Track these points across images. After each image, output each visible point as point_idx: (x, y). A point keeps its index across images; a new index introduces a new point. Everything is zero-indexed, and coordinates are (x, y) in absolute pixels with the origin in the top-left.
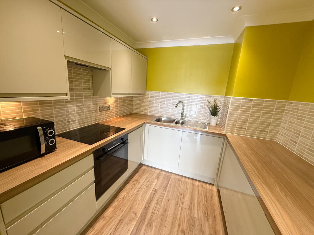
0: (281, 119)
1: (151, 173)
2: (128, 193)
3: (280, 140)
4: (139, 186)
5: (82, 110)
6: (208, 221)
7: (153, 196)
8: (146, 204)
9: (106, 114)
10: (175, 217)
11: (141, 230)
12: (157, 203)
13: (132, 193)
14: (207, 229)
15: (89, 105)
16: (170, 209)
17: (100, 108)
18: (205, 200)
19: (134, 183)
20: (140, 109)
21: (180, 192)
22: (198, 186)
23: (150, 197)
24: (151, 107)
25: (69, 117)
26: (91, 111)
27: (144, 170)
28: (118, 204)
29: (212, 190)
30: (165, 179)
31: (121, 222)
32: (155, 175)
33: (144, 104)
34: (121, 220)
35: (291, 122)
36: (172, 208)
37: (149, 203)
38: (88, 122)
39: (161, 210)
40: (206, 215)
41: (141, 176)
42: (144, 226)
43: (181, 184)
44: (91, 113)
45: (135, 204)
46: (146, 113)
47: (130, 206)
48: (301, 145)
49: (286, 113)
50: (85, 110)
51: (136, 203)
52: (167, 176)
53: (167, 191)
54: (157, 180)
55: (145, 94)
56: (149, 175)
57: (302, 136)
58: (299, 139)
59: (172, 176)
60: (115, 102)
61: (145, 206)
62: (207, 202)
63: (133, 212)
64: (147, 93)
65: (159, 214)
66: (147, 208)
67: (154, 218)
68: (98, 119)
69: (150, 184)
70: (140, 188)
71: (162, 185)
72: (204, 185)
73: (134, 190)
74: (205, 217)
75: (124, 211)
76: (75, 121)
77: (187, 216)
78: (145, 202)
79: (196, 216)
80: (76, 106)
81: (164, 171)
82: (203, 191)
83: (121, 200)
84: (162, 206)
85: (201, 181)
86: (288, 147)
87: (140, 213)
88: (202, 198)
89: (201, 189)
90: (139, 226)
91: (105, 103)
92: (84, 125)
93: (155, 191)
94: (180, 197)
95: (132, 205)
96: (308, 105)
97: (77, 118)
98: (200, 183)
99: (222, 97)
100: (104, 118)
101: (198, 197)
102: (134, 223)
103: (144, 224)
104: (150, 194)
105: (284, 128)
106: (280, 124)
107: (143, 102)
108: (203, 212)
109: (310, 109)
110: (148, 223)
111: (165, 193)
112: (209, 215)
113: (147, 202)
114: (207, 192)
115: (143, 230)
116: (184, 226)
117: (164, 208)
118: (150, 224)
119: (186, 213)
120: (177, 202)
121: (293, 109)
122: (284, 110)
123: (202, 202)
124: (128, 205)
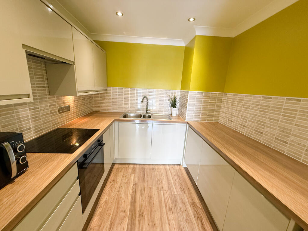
0: (221, 106)
1: (126, 170)
2: (109, 195)
3: (222, 121)
4: (117, 185)
5: (37, 114)
6: (185, 194)
7: (135, 190)
8: (131, 199)
9: (66, 116)
10: (160, 200)
11: (135, 223)
12: (141, 194)
13: (113, 194)
14: (187, 200)
15: (46, 106)
16: (154, 195)
17: (59, 109)
18: (178, 178)
19: (111, 184)
20: (101, 107)
21: (157, 179)
22: (170, 169)
23: (133, 192)
24: (114, 103)
25: (21, 125)
26: (48, 114)
27: (118, 168)
28: (102, 210)
29: (181, 169)
30: (141, 171)
31: (112, 225)
32: (130, 171)
33: (106, 101)
34: (112, 224)
35: (227, 108)
36: (156, 193)
37: (134, 197)
38: (47, 128)
39: (147, 199)
40: (183, 190)
41: (116, 175)
42: (137, 219)
43: (156, 171)
44: (49, 117)
45: (120, 203)
46: (109, 111)
47: (116, 207)
48: (235, 123)
49: (223, 101)
50: (41, 113)
51: (122, 202)
52: (142, 168)
53: (146, 181)
54: (133, 174)
55: (106, 90)
56: (124, 172)
57: (235, 116)
58: (233, 119)
59: (146, 167)
60: (75, 101)
61: (131, 201)
62: (180, 179)
63: (122, 211)
64: (108, 89)
65: (147, 203)
66: (133, 203)
67: (143, 208)
68: (58, 123)
69: (128, 180)
70: (120, 187)
71: (140, 177)
72: (174, 167)
73: (114, 190)
74: (182, 192)
75: (111, 214)
76: (30, 128)
77: (169, 196)
78: (130, 198)
79: (176, 193)
80: (30, 109)
81: (137, 164)
82: (175, 172)
83: (104, 205)
84: (147, 195)
85: (170, 165)
86: (227, 125)
87: (129, 209)
88: (176, 177)
89: (172, 171)
90: (132, 221)
91: (64, 103)
92: (43, 132)
93: (135, 185)
94: (159, 182)
95: (117, 205)
96: (237, 95)
97: (32, 125)
98: (170, 166)
99: (179, 91)
100: (64, 121)
101: (172, 178)
102: (127, 220)
103: (136, 217)
104: (131, 189)
105: (223, 112)
106: (220, 110)
107: (104, 99)
108: (180, 188)
109: (239, 98)
110: (140, 215)
111: (145, 184)
112: (184, 189)
113: (132, 197)
114: (178, 172)
115: (137, 223)
116: (170, 204)
117: (148, 197)
118: (141, 215)
119: (167, 193)
120: (158, 188)
121: (228, 98)
122: (222, 99)
123: (176, 181)
124: (114, 206)
